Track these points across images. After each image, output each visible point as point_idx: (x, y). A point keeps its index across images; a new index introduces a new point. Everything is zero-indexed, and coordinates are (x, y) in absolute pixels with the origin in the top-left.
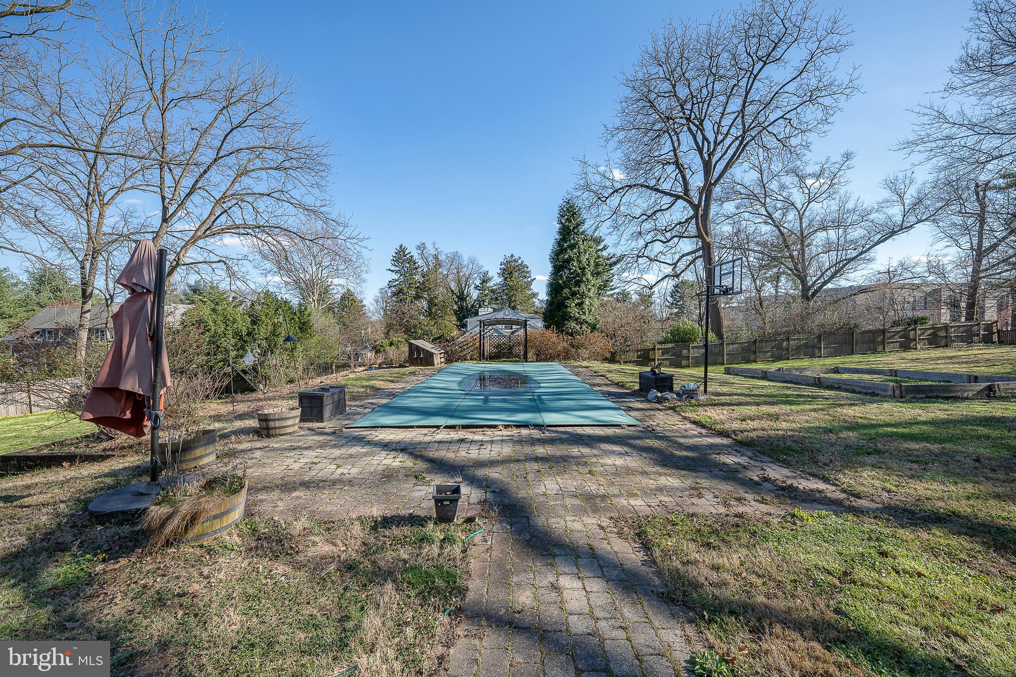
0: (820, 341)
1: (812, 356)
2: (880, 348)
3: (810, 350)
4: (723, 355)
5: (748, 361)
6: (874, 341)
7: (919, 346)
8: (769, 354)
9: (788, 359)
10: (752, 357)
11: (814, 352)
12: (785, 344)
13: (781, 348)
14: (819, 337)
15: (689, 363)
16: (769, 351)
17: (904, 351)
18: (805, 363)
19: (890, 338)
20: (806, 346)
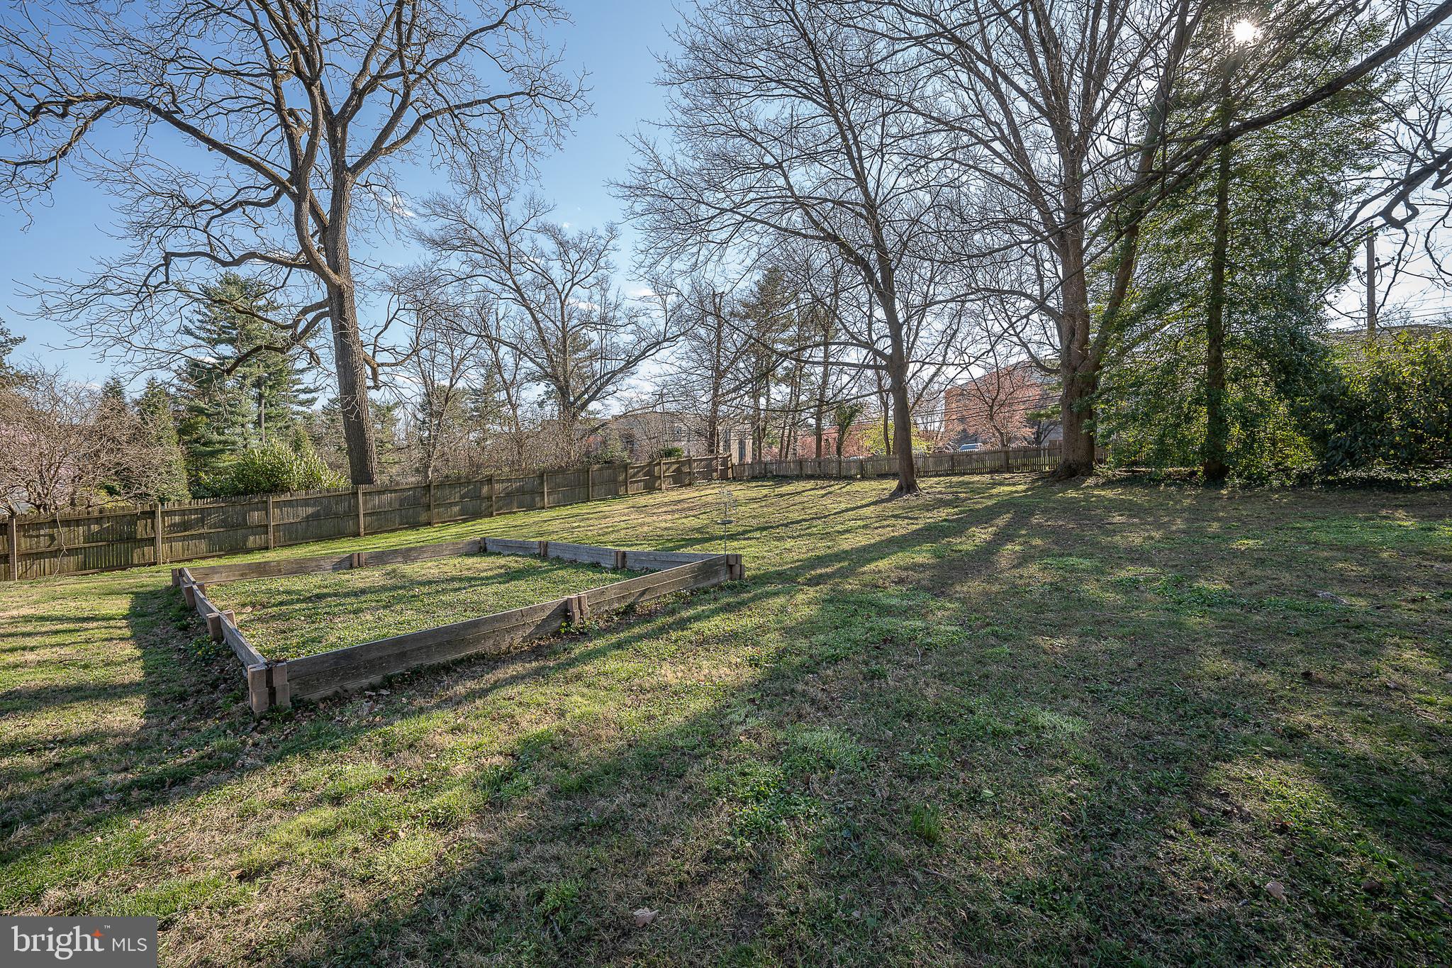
0: (542, 483)
1: (531, 507)
2: (622, 491)
3: (528, 497)
4: (358, 516)
5: (414, 525)
6: (615, 481)
7: (664, 486)
8: (456, 509)
9: (491, 515)
10: (423, 517)
11: (533, 499)
12: (485, 489)
13: (479, 497)
14: (541, 476)
15: (267, 542)
16: (455, 504)
17: (649, 493)
18: (521, 518)
19: (634, 476)
20: (521, 491)
